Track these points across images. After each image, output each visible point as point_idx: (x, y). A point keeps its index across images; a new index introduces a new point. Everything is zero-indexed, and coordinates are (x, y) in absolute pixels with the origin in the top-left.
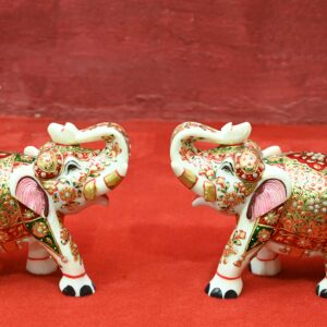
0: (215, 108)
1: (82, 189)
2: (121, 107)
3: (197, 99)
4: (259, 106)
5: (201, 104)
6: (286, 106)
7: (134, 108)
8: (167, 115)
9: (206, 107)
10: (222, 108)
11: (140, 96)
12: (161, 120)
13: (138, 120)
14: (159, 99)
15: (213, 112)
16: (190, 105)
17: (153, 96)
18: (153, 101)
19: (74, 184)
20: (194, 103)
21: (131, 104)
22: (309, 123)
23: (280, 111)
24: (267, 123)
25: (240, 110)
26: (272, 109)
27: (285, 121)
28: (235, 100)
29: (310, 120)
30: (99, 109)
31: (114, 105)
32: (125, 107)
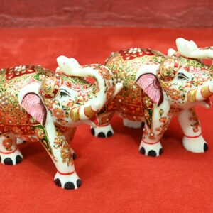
0: (124, 17)
1: (69, 112)
2: (52, 17)
3: (110, 10)
4: (158, 14)
5: (113, 14)
6: (178, 14)
7: (62, 18)
8: (87, 22)
9: (117, 15)
10: (130, 17)
11: (67, 8)
12: (83, 27)
13: (66, 26)
14: (81, 11)
15: (123, 20)
16: (105, 14)
17: (76, 8)
18: (76, 12)
19: (63, 107)
20: (108, 13)
21: (59, 14)
22: (197, 27)
23: (174, 18)
24: (164, 27)
25: (143, 18)
26: (168, 16)
27: (178, 26)
28: (140, 10)
29: (197, 25)
30: (35, 19)
31: (47, 15)
32: (55, 17)
